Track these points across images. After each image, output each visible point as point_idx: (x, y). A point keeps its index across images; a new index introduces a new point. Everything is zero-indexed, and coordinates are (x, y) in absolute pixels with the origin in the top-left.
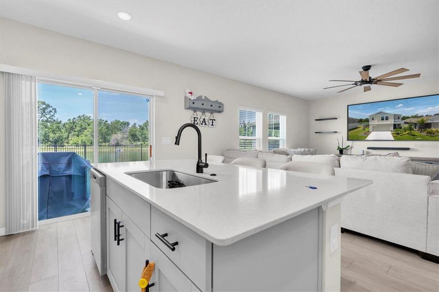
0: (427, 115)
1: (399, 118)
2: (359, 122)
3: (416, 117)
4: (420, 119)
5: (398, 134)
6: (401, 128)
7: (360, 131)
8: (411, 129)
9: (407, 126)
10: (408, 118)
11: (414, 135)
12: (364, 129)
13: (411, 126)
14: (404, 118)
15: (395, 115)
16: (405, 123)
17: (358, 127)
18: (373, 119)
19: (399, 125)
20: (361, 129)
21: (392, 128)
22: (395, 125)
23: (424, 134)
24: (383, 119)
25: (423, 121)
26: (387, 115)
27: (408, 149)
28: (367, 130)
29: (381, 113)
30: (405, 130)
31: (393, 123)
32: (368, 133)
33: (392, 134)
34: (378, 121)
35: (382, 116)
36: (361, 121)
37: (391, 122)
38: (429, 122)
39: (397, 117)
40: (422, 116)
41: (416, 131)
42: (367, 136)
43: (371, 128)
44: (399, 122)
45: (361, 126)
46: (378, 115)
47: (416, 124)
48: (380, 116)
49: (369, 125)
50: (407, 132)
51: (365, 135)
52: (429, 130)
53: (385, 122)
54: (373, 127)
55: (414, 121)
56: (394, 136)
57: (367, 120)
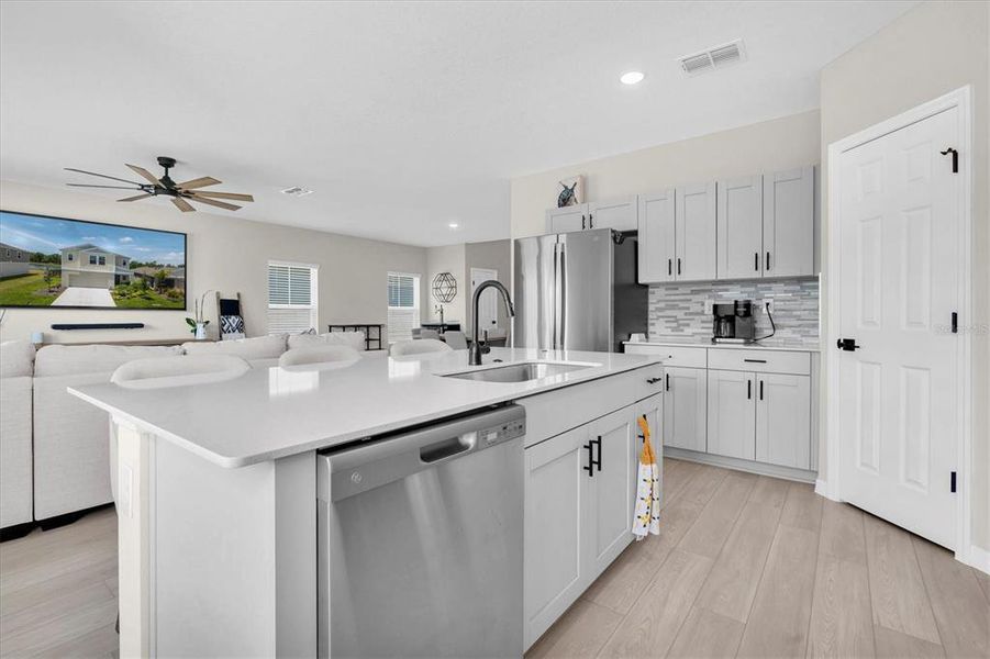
0: (169, 266)
1: (125, 264)
2: (32, 260)
3: (152, 265)
4: (158, 271)
5: (123, 295)
6: (128, 284)
7: (35, 284)
8: (145, 287)
9: (138, 280)
10: (140, 265)
11: (149, 299)
12: (47, 280)
13: (145, 280)
14: (134, 265)
15: (118, 258)
16: (136, 274)
17: (31, 272)
18: (71, 259)
19: (125, 277)
20: (41, 277)
21: (112, 283)
22: (117, 277)
23: (164, 297)
24: (93, 262)
25: (163, 274)
26: (102, 255)
27: (141, 326)
28: (55, 281)
29: (90, 247)
30: (136, 288)
31: (114, 272)
32: (59, 289)
33: (112, 294)
34: (83, 265)
35: (94, 254)
36: (38, 258)
37: (110, 269)
38: (172, 277)
39: (121, 261)
40: (161, 266)
41: (153, 292)
42: (56, 296)
43: (64, 280)
44: (125, 271)
45: (40, 272)
46: (84, 251)
47: (153, 278)
48: (88, 254)
49: (60, 272)
50: (138, 293)
51: (51, 294)
52: (171, 291)
53: (97, 269)
54: (70, 275)
55: (151, 272)
56: (115, 300)
57: (56, 259)
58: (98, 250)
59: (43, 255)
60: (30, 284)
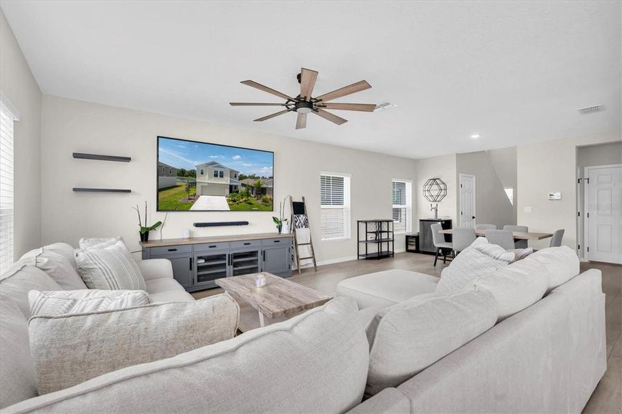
0: (263, 178)
1: (235, 177)
2: (178, 175)
3: (253, 177)
4: (256, 182)
5: (234, 201)
6: (237, 192)
7: (180, 193)
8: (248, 195)
9: (243, 189)
10: (245, 177)
11: (250, 204)
12: (188, 190)
13: (248, 190)
14: (242, 178)
15: (232, 171)
16: (243, 185)
17: (178, 184)
18: (202, 173)
19: (236, 187)
20: (183, 188)
21: (227, 191)
22: (231, 187)
23: (260, 202)
24: (216, 176)
25: (259, 184)
26: (222, 170)
27: (246, 223)
28: (192, 192)
29: (213, 163)
30: (242, 195)
31: (229, 183)
32: (193, 198)
33: (228, 201)
34: (210, 178)
35: (217, 169)
36: (182, 173)
37: (226, 181)
38: (264, 186)
39: (234, 174)
40: (258, 178)
41: (253, 199)
42: (193, 203)
43: (198, 189)
44: (237, 183)
45: (183, 183)
46: (210, 167)
47: (253, 187)
48: (213, 169)
49: (196, 183)
50: (244, 199)
51: (190, 201)
52: (264, 197)
53: (218, 181)
54: (202, 186)
55: (251, 182)
56: (229, 205)
57: (193, 174)
58: (220, 166)
59: (185, 171)
60: (176, 194)
